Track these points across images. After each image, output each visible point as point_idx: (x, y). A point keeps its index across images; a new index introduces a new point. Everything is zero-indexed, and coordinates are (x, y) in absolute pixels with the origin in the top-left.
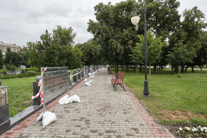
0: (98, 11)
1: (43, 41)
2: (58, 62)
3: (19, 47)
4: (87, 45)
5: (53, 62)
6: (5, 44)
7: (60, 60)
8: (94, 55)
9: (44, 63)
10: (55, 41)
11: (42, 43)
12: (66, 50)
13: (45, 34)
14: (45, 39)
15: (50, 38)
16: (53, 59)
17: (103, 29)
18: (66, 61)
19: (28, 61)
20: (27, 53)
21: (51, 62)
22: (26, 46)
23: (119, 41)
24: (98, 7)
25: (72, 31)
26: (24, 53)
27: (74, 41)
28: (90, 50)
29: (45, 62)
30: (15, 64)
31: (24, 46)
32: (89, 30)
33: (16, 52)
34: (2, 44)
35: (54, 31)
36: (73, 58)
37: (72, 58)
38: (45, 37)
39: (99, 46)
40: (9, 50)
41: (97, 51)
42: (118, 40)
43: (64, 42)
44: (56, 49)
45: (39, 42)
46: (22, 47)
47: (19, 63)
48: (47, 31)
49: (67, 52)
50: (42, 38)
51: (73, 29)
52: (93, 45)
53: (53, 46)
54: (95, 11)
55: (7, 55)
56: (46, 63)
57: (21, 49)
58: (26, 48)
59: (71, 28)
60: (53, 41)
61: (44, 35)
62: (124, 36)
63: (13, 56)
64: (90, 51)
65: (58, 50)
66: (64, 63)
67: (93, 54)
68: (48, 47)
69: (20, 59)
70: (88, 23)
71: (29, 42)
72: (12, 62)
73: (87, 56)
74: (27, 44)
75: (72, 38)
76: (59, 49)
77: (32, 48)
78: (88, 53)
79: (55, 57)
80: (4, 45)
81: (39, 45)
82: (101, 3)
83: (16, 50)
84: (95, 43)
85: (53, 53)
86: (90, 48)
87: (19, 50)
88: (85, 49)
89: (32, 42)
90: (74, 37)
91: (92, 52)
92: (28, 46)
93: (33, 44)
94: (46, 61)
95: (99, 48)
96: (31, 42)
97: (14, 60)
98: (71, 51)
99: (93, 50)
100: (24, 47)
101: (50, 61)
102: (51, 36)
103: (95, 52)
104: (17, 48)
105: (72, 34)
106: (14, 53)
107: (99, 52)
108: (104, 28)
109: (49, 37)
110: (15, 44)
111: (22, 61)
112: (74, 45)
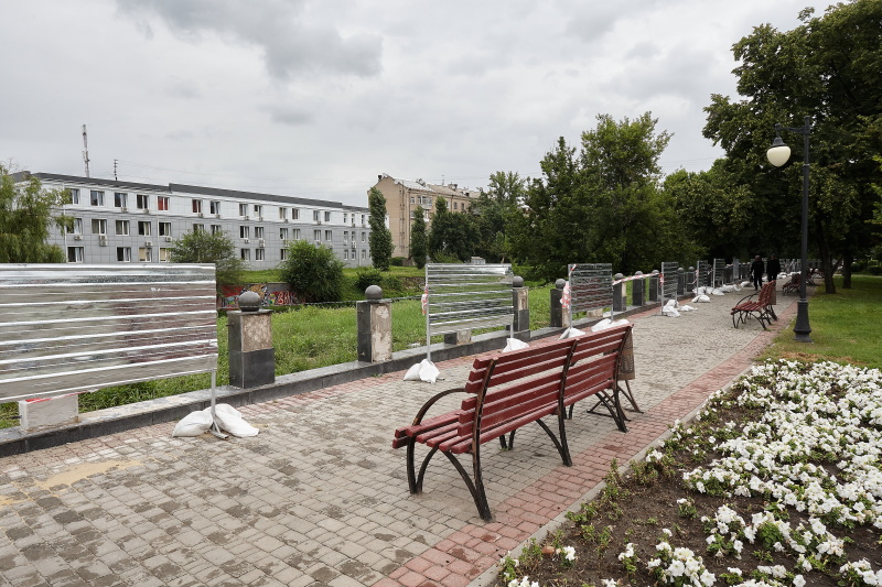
0: (749, 60)
1: (549, 175)
2: (598, 246)
3: (467, 194)
4: (696, 192)
5: (579, 246)
6: (429, 186)
7: (602, 240)
8: (721, 225)
9: (550, 251)
10: (590, 172)
11: (545, 184)
12: (625, 203)
13: (555, 153)
14: (556, 170)
15: (571, 166)
16: (579, 236)
17: (762, 126)
18: (623, 244)
19: (492, 242)
20: (491, 214)
21: (571, 247)
22: (486, 191)
23: (833, 166)
24: (751, 45)
25: (652, 129)
26: (482, 215)
27: (659, 163)
28: (706, 206)
29: (552, 248)
30: (458, 252)
31: (481, 190)
32: (707, 134)
33: (459, 210)
34: (421, 188)
35: (585, 137)
36: (655, 233)
37: (650, 232)
38: (556, 163)
39: (743, 191)
40: (441, 206)
41: (731, 212)
42: (833, 164)
43: (620, 172)
44: (591, 201)
45: (538, 181)
46: (475, 194)
47: (467, 251)
48: (562, 142)
49: (627, 212)
50: (545, 166)
51: (656, 122)
52: (719, 187)
53: (581, 195)
54: (737, 59)
55: (435, 223)
56: (557, 252)
57: (471, 200)
58: (486, 195)
59: (647, 116)
60: (583, 174)
61: (551, 157)
62: (858, 143)
63: (452, 226)
64: (708, 209)
65: (597, 206)
66: (616, 251)
67: (717, 220)
68: (565, 197)
69: (471, 235)
70: (707, 109)
71: (498, 173)
72: (450, 247)
73: (696, 228)
74: (491, 182)
75: (653, 154)
76: (601, 202)
77: (506, 194)
78: (697, 219)
79: (585, 229)
80: (427, 189)
81: (537, 192)
82: (765, 26)
83: (459, 203)
84: (730, 180)
85: (581, 216)
86: (707, 200)
87: (467, 204)
88: (689, 203)
89: (506, 173)
90: (659, 152)
91: (712, 213)
92: (494, 189)
93: (510, 179)
94: (558, 246)
95: (741, 198)
96: (503, 174)
97: (454, 241)
98: (644, 206)
99: (719, 208)
100: (483, 194)
101: (569, 244)
102: (576, 157)
103: (727, 215)
104: (459, 198)
105: (655, 138)
106: (456, 216)
107: (743, 213)
108: (769, 124)
109: (570, 159)
110: (456, 186)
111: (477, 242)
112: (662, 180)
